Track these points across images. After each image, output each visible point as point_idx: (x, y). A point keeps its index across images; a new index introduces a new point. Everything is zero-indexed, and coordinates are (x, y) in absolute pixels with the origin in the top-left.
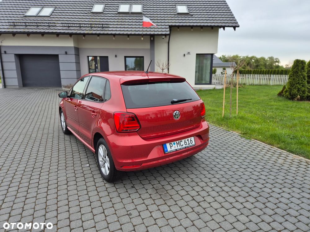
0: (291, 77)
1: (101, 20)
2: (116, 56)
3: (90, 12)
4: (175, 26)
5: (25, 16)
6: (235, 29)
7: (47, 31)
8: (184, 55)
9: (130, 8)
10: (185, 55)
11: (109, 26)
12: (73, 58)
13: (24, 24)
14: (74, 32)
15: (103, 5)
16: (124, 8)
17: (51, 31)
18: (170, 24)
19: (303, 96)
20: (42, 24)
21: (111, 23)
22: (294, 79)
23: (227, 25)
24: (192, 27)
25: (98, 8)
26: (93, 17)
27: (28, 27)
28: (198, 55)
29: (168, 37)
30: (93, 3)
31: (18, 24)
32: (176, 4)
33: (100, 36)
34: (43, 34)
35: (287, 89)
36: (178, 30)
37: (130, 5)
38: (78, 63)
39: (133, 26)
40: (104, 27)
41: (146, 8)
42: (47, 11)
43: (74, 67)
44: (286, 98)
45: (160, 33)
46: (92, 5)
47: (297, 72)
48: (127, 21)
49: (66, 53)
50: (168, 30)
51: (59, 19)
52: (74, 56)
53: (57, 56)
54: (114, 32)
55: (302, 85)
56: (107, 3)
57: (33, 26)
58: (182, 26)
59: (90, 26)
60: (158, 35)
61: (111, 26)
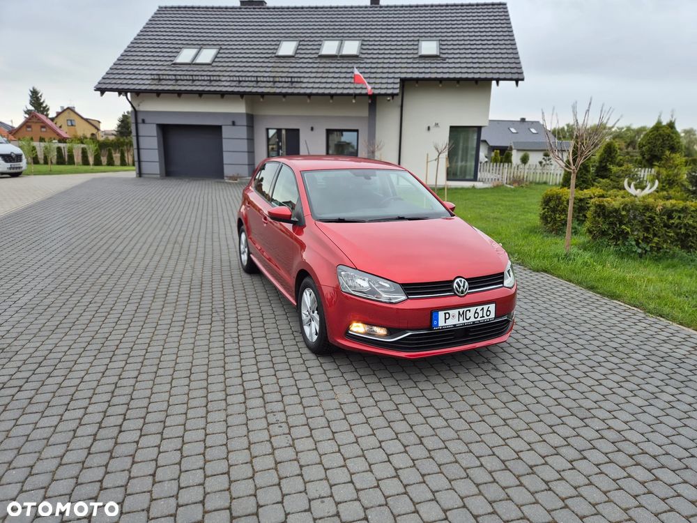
1: (291, 70)
2: (312, 129)
3: (273, 55)
4: (411, 79)
5: (174, 64)
6: (517, 84)
7: (207, 89)
8: (429, 128)
9: (340, 47)
10: (431, 128)
11: (302, 80)
12: (243, 132)
13: (174, 77)
14: (248, 90)
15: (295, 42)
16: (329, 48)
17: (213, 89)
18: (403, 76)
20: (200, 78)
21: (307, 75)
23: (502, 76)
24: (441, 80)
25: (287, 48)
26: (278, 65)
27: (180, 83)
28: (453, 129)
29: (398, 99)
30: (280, 39)
31: (164, 77)
32: (421, 39)
33: (287, 97)
34: (201, 94)
36: (417, 86)
37: (340, 42)
38: (251, 139)
39: (341, 81)
40: (294, 82)
41: (367, 47)
42: (207, 55)
43: (244, 145)
45: (383, 92)
46: (278, 43)
48: (332, 70)
49: (234, 124)
50: (398, 86)
51: (225, 69)
52: (245, 129)
53: (219, 128)
54: (308, 91)
56: (301, 39)
57: (187, 80)
58: (424, 79)
59: (271, 79)
60: (380, 95)
61: (305, 80)
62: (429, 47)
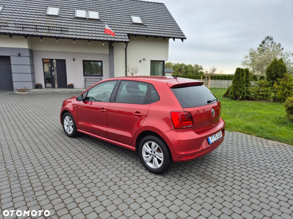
0: (235, 81)
1: (59, 24)
2: (74, 60)
3: (44, 14)
4: (133, 34)
8: (140, 61)
9: (87, 14)
10: (141, 61)
11: (68, 30)
12: (27, 61)
14: (30, 33)
15: (58, 8)
16: (81, 13)
17: (2, 31)
18: (128, 32)
19: (244, 97)
21: (70, 27)
22: (237, 83)
23: (177, 36)
24: (147, 36)
25: (53, 11)
26: (49, 20)
28: (152, 61)
30: (46, 6)
32: (130, 15)
33: (60, 39)
35: (232, 91)
36: (136, 38)
37: (86, 11)
38: (32, 65)
39: (93, 32)
40: (63, 31)
41: (103, 16)
43: (28, 69)
44: (231, 98)
45: (120, 40)
46: (46, 8)
47: (238, 78)
48: (85, 26)
49: (19, 55)
50: (127, 37)
51: (10, 19)
52: (28, 59)
53: (9, 58)
54: (74, 37)
55: (242, 88)
56: (61, 7)
58: (139, 35)
59: (47, 28)
60: (115, 41)
61: (70, 30)
62: (136, 19)
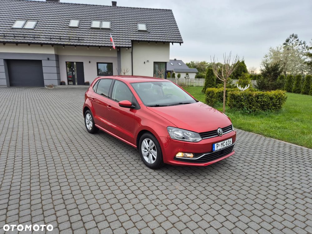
0: (207, 79)
1: (77, 34)
2: (90, 62)
3: (67, 26)
4: (136, 41)
5: (12, 28)
6: (180, 45)
7: (33, 41)
9: (101, 24)
10: (145, 62)
11: (84, 39)
12: (54, 63)
13: (13, 35)
14: (56, 43)
15: (78, 21)
16: (96, 24)
17: (36, 42)
18: (132, 39)
20: (28, 36)
21: (86, 37)
23: (174, 41)
24: (149, 42)
25: (74, 23)
26: (70, 31)
27: (17, 38)
28: (155, 63)
29: (131, 49)
30: (70, 19)
31: (7, 35)
32: (138, 23)
33: (77, 46)
34: (29, 44)
36: (139, 44)
37: (101, 22)
38: (58, 67)
39: (103, 40)
40: (80, 40)
41: (114, 25)
42: (31, 25)
43: (55, 70)
45: (124, 46)
46: (69, 21)
48: (98, 35)
49: (48, 59)
50: (131, 43)
51: (42, 32)
53: (41, 61)
54: (88, 44)
56: (81, 19)
57: (21, 37)
58: (141, 41)
59: (68, 38)
60: (122, 47)
61: (85, 39)
62: (142, 27)
